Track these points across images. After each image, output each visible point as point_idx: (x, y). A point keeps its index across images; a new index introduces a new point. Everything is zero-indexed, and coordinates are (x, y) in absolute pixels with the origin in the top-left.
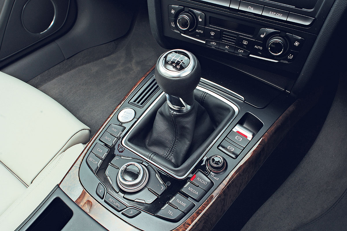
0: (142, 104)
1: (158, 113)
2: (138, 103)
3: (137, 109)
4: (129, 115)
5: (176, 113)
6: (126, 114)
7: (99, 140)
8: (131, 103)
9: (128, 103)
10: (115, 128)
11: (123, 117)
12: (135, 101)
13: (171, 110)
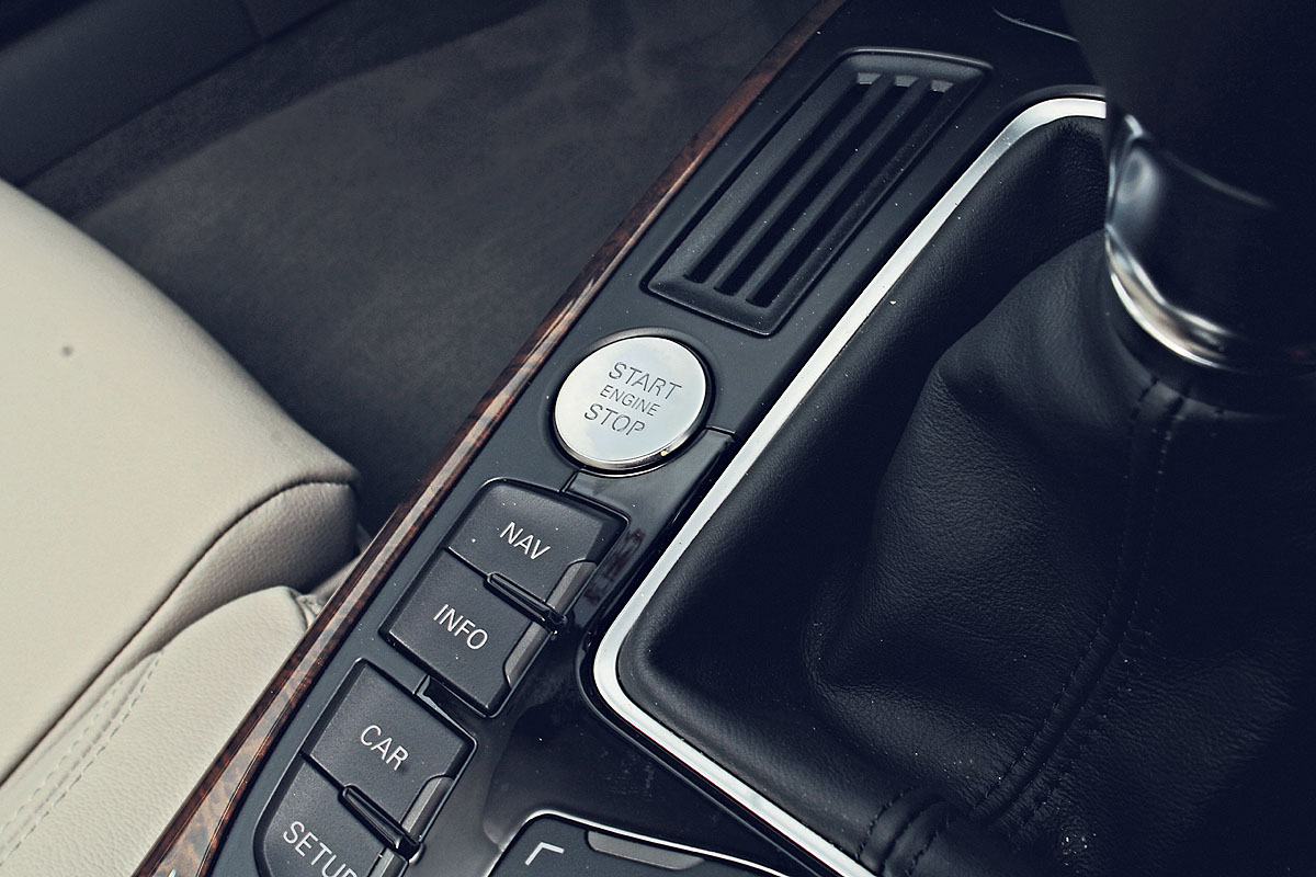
0: (762, 298)
1: (934, 390)
2: (731, 285)
3: (721, 340)
4: (650, 398)
5: (1210, 411)
6: (629, 389)
7: (383, 634)
8: (669, 287)
9: (644, 286)
10: (526, 526)
11: (603, 414)
12: (700, 271)
13: (1143, 376)
